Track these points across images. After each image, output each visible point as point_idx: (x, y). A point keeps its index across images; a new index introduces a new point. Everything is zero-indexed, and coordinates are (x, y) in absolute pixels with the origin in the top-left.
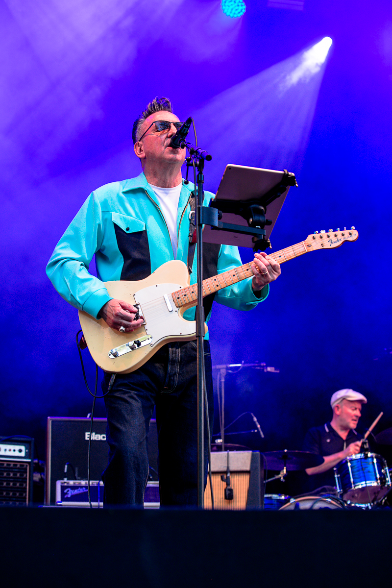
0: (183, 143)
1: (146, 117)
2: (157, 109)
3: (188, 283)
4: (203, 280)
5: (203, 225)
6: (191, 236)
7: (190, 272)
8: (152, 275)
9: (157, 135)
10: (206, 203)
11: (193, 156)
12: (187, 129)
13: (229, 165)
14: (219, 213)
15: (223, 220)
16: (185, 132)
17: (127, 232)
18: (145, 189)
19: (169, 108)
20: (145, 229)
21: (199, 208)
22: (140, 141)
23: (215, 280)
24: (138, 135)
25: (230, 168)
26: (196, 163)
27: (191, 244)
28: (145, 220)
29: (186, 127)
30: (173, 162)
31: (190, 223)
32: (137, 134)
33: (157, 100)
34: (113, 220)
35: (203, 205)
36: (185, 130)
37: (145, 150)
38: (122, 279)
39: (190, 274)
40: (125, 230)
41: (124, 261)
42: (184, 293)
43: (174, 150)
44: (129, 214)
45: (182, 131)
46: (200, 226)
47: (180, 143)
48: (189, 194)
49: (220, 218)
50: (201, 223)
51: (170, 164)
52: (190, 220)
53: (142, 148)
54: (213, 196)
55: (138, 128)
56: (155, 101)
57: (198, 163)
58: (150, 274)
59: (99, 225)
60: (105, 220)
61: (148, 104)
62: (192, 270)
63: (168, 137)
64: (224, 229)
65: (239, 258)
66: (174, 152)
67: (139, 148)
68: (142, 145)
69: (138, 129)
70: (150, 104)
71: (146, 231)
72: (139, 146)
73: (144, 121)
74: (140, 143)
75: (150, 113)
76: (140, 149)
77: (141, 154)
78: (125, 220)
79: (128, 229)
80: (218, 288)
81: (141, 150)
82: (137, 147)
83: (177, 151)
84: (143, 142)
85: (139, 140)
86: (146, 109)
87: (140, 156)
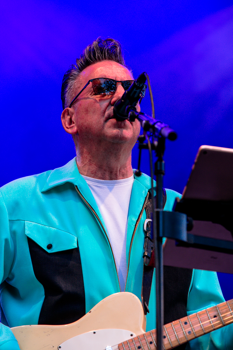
0: (133, 113)
1: (81, 69)
2: (98, 57)
3: (144, 328)
4: (165, 323)
5: (164, 240)
6: (147, 256)
7: (146, 311)
8: (87, 315)
9: (96, 100)
10: (169, 206)
11: (148, 133)
12: (138, 91)
13: (203, 147)
14: (188, 220)
15: (194, 231)
16: (136, 96)
17: (49, 251)
18: (76, 184)
19: (116, 56)
20: (76, 247)
21: (158, 213)
22: (70, 107)
23: (186, 323)
24: (69, 97)
25: (205, 151)
26: (152, 144)
27: (147, 270)
28: (76, 231)
29: (138, 88)
30: (119, 140)
31: (146, 237)
32: (67, 95)
33: (99, 43)
34: (27, 232)
35: (165, 209)
36: (135, 92)
37: (77, 121)
38: (40, 322)
39: (145, 314)
40: (45, 248)
41: (45, 294)
42: (138, 345)
43: (120, 123)
44: (51, 224)
45: (131, 95)
46: (160, 240)
47: (128, 113)
48: (145, 193)
49: (189, 228)
50: (161, 235)
51: (113, 143)
52: (145, 233)
53: (73, 119)
54: (180, 196)
55: (69, 85)
56: (95, 43)
57: (156, 143)
58: (84, 314)
59: (6, 241)
60: (13, 234)
61: (86, 47)
62: (149, 308)
63: (110, 104)
64: (196, 246)
65: (219, 292)
66: (120, 125)
67: (69, 117)
68: (73, 114)
69: (68, 87)
70: (88, 48)
71: (77, 250)
72: (68, 114)
73: (78, 75)
74: (71, 109)
75: (88, 63)
76: (71, 119)
77: (71, 128)
78: (45, 232)
79: (50, 247)
80: (190, 337)
81: (71, 122)
82: (66, 116)
83: (125, 124)
84: (74, 108)
85: (69, 104)
86: (83, 56)
87: (70, 131)
